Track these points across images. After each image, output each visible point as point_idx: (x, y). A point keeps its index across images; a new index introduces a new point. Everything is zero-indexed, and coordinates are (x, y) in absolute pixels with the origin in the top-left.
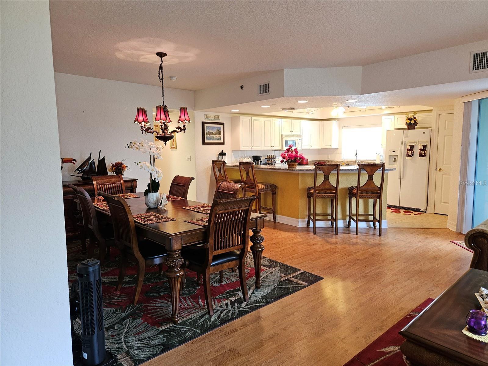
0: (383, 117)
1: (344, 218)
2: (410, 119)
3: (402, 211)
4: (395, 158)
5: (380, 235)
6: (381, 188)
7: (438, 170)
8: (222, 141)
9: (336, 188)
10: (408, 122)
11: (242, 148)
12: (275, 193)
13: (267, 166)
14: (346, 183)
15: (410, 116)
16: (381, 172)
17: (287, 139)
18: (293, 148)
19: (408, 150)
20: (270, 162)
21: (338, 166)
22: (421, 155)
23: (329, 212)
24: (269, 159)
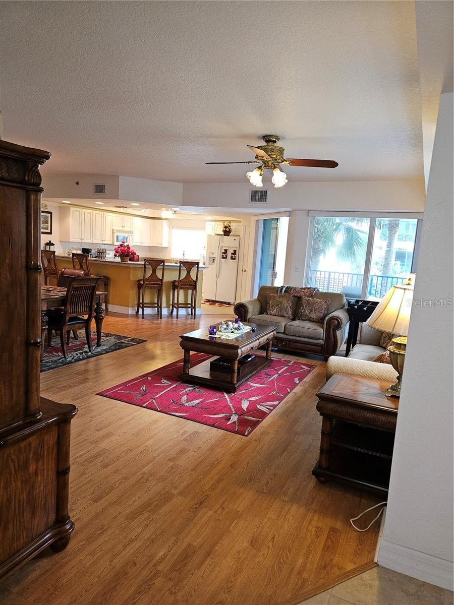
0: (207, 223)
1: (168, 307)
2: (226, 227)
3: (217, 304)
4: (214, 260)
5: (195, 318)
6: (196, 282)
7: (244, 271)
8: (49, 231)
9: (162, 280)
10: (224, 229)
11: (72, 240)
12: (108, 285)
13: (98, 259)
14: (170, 277)
15: (226, 224)
16: (196, 269)
17: (119, 234)
18: (126, 244)
19: (223, 253)
20: (101, 256)
21: (163, 262)
22: (232, 258)
23: (156, 302)
24: (99, 253)
